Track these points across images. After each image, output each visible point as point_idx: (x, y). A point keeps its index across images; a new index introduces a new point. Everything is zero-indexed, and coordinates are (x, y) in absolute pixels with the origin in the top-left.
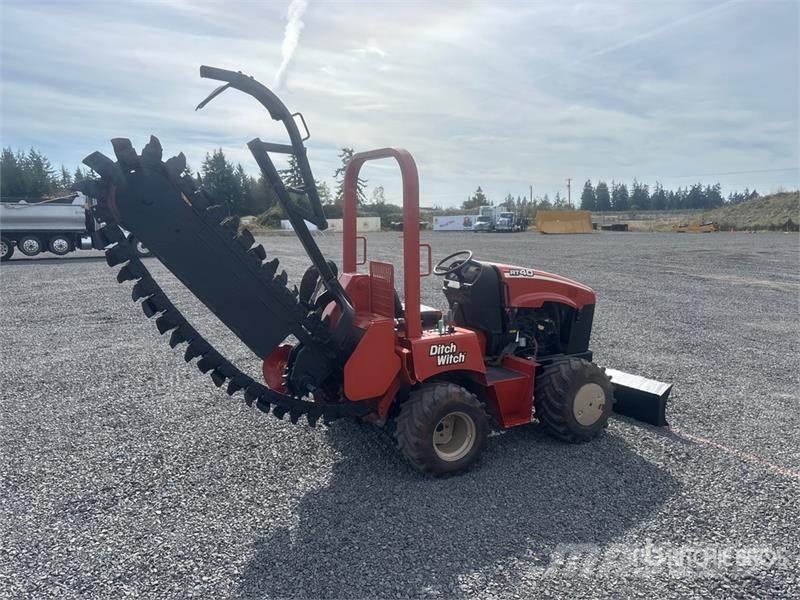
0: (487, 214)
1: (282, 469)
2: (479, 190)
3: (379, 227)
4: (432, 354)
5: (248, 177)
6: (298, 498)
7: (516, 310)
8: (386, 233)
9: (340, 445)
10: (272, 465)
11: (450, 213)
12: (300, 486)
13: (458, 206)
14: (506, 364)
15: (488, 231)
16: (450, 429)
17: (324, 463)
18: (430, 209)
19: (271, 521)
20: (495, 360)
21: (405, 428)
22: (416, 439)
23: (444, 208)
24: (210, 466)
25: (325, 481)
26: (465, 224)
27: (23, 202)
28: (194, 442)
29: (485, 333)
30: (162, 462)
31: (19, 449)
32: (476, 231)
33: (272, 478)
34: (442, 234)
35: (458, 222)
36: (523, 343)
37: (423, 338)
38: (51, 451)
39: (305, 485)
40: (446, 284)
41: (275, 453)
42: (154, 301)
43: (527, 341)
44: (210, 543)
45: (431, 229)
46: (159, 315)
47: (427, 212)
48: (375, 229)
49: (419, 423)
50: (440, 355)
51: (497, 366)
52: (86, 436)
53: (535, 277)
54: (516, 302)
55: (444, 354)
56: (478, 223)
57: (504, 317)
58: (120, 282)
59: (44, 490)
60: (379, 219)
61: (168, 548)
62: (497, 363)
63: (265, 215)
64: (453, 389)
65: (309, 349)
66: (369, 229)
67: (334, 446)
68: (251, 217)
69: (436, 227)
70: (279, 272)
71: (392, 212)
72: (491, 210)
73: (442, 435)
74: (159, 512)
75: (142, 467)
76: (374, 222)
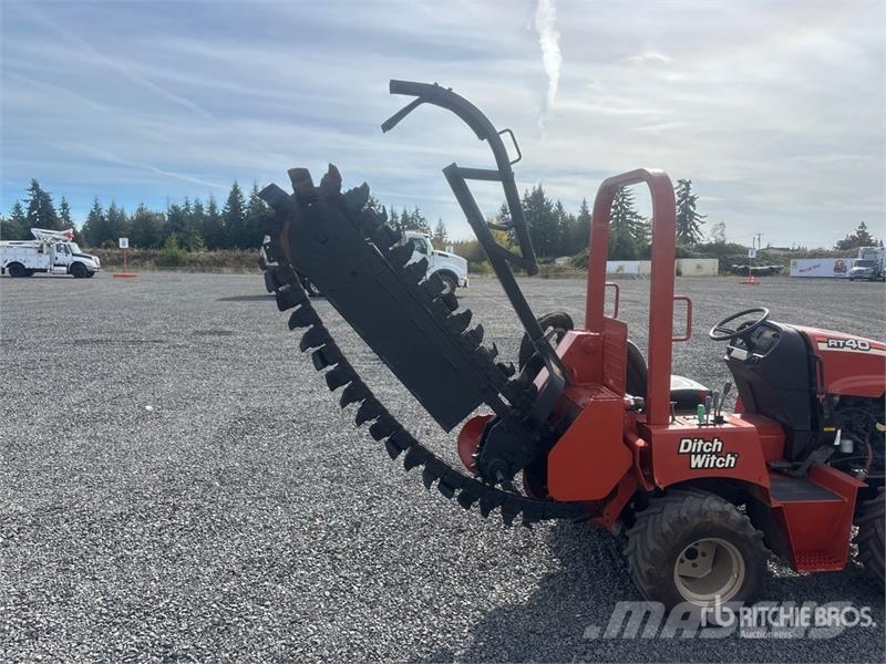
0: (869, 257)
1: (482, 567)
2: (863, 226)
3: (717, 270)
4: (682, 450)
5: (567, 214)
6: (484, 612)
7: (837, 399)
8: (726, 278)
9: (564, 550)
10: (472, 560)
11: (818, 254)
12: (493, 596)
13: (829, 246)
14: (813, 476)
15: (871, 280)
16: (709, 559)
17: (534, 570)
18: (788, 249)
19: (440, 636)
20: (796, 468)
21: (636, 548)
22: (648, 567)
23: (809, 249)
24: (404, 547)
25: (524, 596)
26: (837, 269)
28: (400, 513)
29: (783, 426)
30: (358, 532)
31: (239, 491)
32: (852, 279)
33: (465, 577)
34: (801, 281)
35: (827, 268)
36: (848, 447)
37: (671, 428)
38: (264, 499)
39: (500, 596)
40: (729, 352)
41: (481, 543)
42: (324, 352)
43: (856, 445)
44: (361, 649)
45: (787, 274)
46: (330, 368)
47: (782, 253)
48: (712, 272)
49: (653, 545)
50: (696, 454)
51: (798, 478)
52: (302, 487)
53: (873, 352)
54: (837, 387)
55: (702, 453)
56: (856, 268)
57: (816, 407)
58: (291, 329)
59: (237, 542)
60: (717, 261)
61: (316, 643)
62: (799, 473)
63: (580, 256)
64: (713, 504)
65: (504, 425)
66: (703, 273)
67: (556, 550)
68: (566, 258)
69: (794, 272)
70: (472, 326)
71: (735, 253)
72: (876, 253)
73: (694, 565)
74: (327, 593)
75: (336, 535)
76: (711, 265)
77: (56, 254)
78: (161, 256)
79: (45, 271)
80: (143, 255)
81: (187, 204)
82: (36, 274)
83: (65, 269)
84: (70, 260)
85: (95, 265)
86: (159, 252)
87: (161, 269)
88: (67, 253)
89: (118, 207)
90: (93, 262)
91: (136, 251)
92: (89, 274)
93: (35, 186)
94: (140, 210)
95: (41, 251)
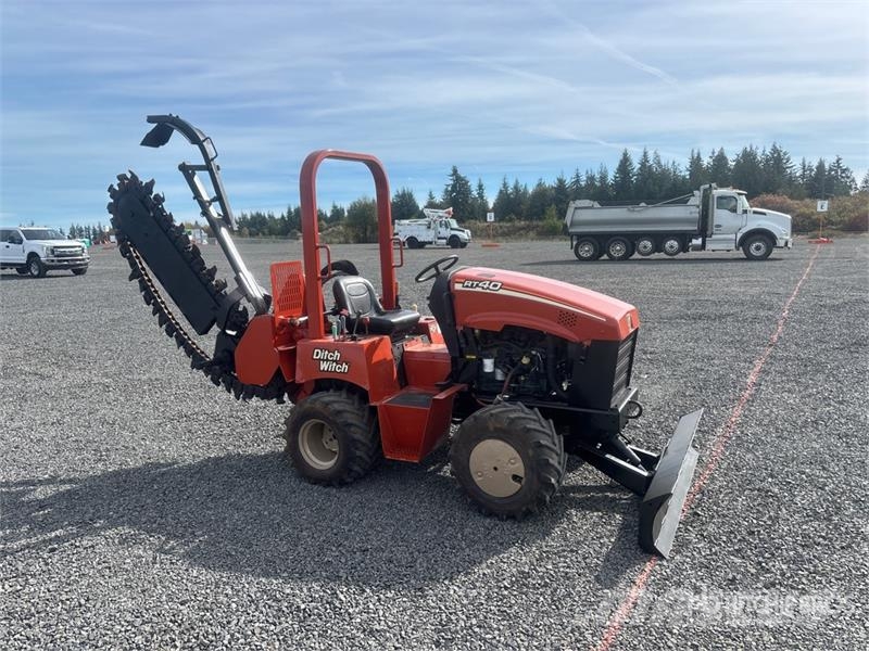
4: (315, 357)
27: (643, 204)
36: (499, 376)
50: (323, 360)
53: (502, 292)
55: (327, 360)
77: (440, 229)
78: (543, 227)
79: (431, 243)
80: (528, 226)
81: (578, 176)
82: (427, 246)
83: (444, 241)
84: (447, 233)
85: (467, 237)
86: (540, 223)
87: (540, 239)
88: (447, 227)
89: (522, 183)
90: (465, 235)
91: (523, 223)
92: (463, 245)
93: (455, 171)
94: (539, 185)
95: (429, 228)
